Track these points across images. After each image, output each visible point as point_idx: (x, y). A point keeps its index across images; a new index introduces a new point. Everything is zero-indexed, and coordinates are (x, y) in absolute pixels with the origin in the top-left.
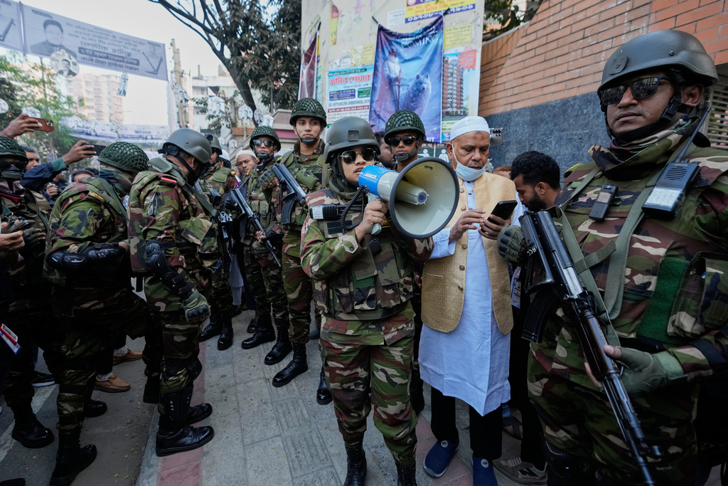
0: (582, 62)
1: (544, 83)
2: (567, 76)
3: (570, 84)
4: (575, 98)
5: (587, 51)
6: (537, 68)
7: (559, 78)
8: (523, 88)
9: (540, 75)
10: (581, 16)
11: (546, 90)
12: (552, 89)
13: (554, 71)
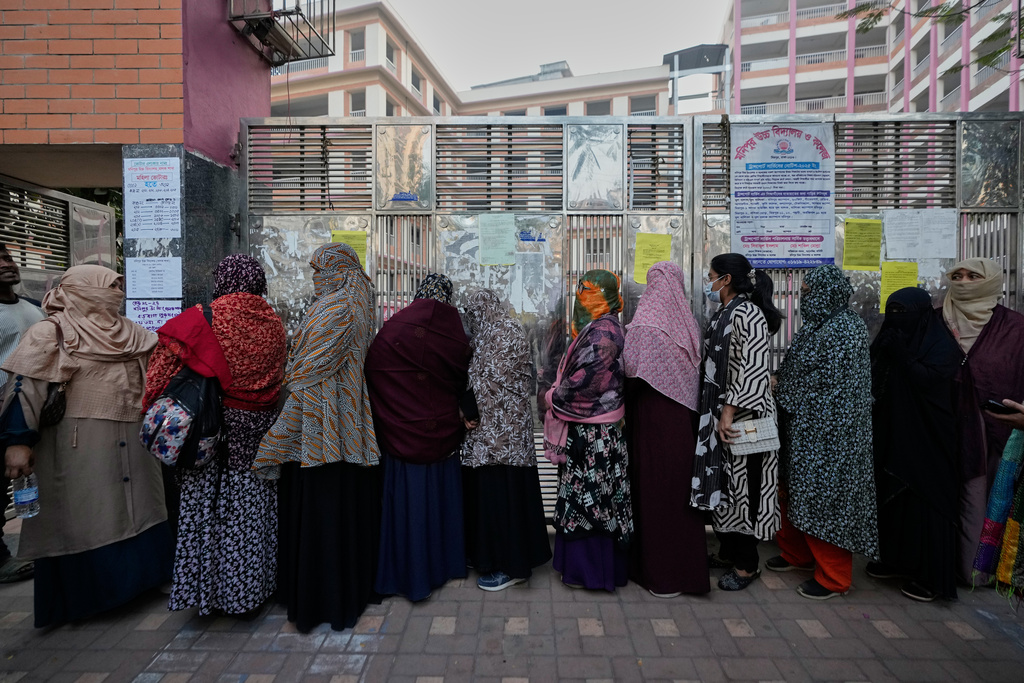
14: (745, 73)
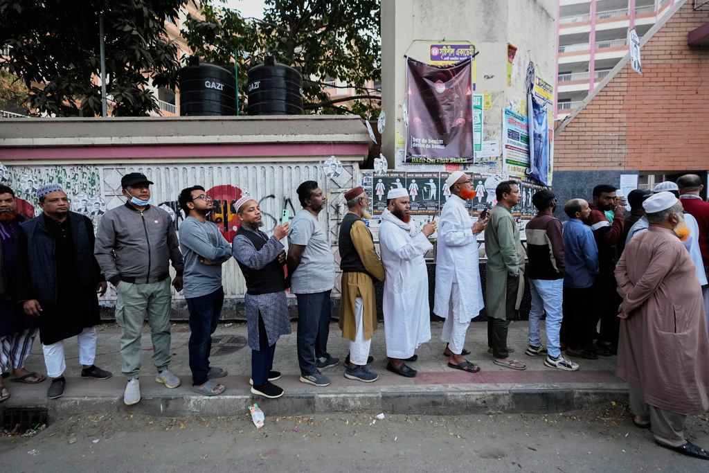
0: (598, 155)
1: (578, 160)
2: (591, 160)
3: (593, 164)
4: (596, 171)
5: (601, 151)
6: (574, 151)
7: (587, 160)
8: (565, 160)
9: (576, 155)
10: (597, 133)
11: (580, 164)
12: (584, 164)
13: (585, 155)
14: (561, 53)
